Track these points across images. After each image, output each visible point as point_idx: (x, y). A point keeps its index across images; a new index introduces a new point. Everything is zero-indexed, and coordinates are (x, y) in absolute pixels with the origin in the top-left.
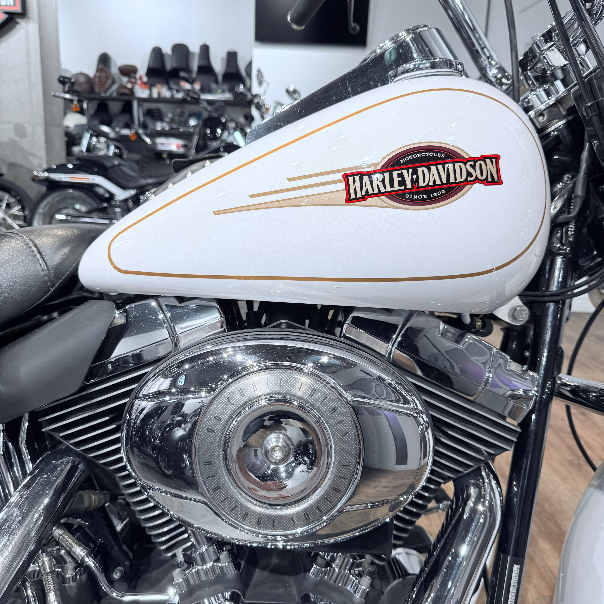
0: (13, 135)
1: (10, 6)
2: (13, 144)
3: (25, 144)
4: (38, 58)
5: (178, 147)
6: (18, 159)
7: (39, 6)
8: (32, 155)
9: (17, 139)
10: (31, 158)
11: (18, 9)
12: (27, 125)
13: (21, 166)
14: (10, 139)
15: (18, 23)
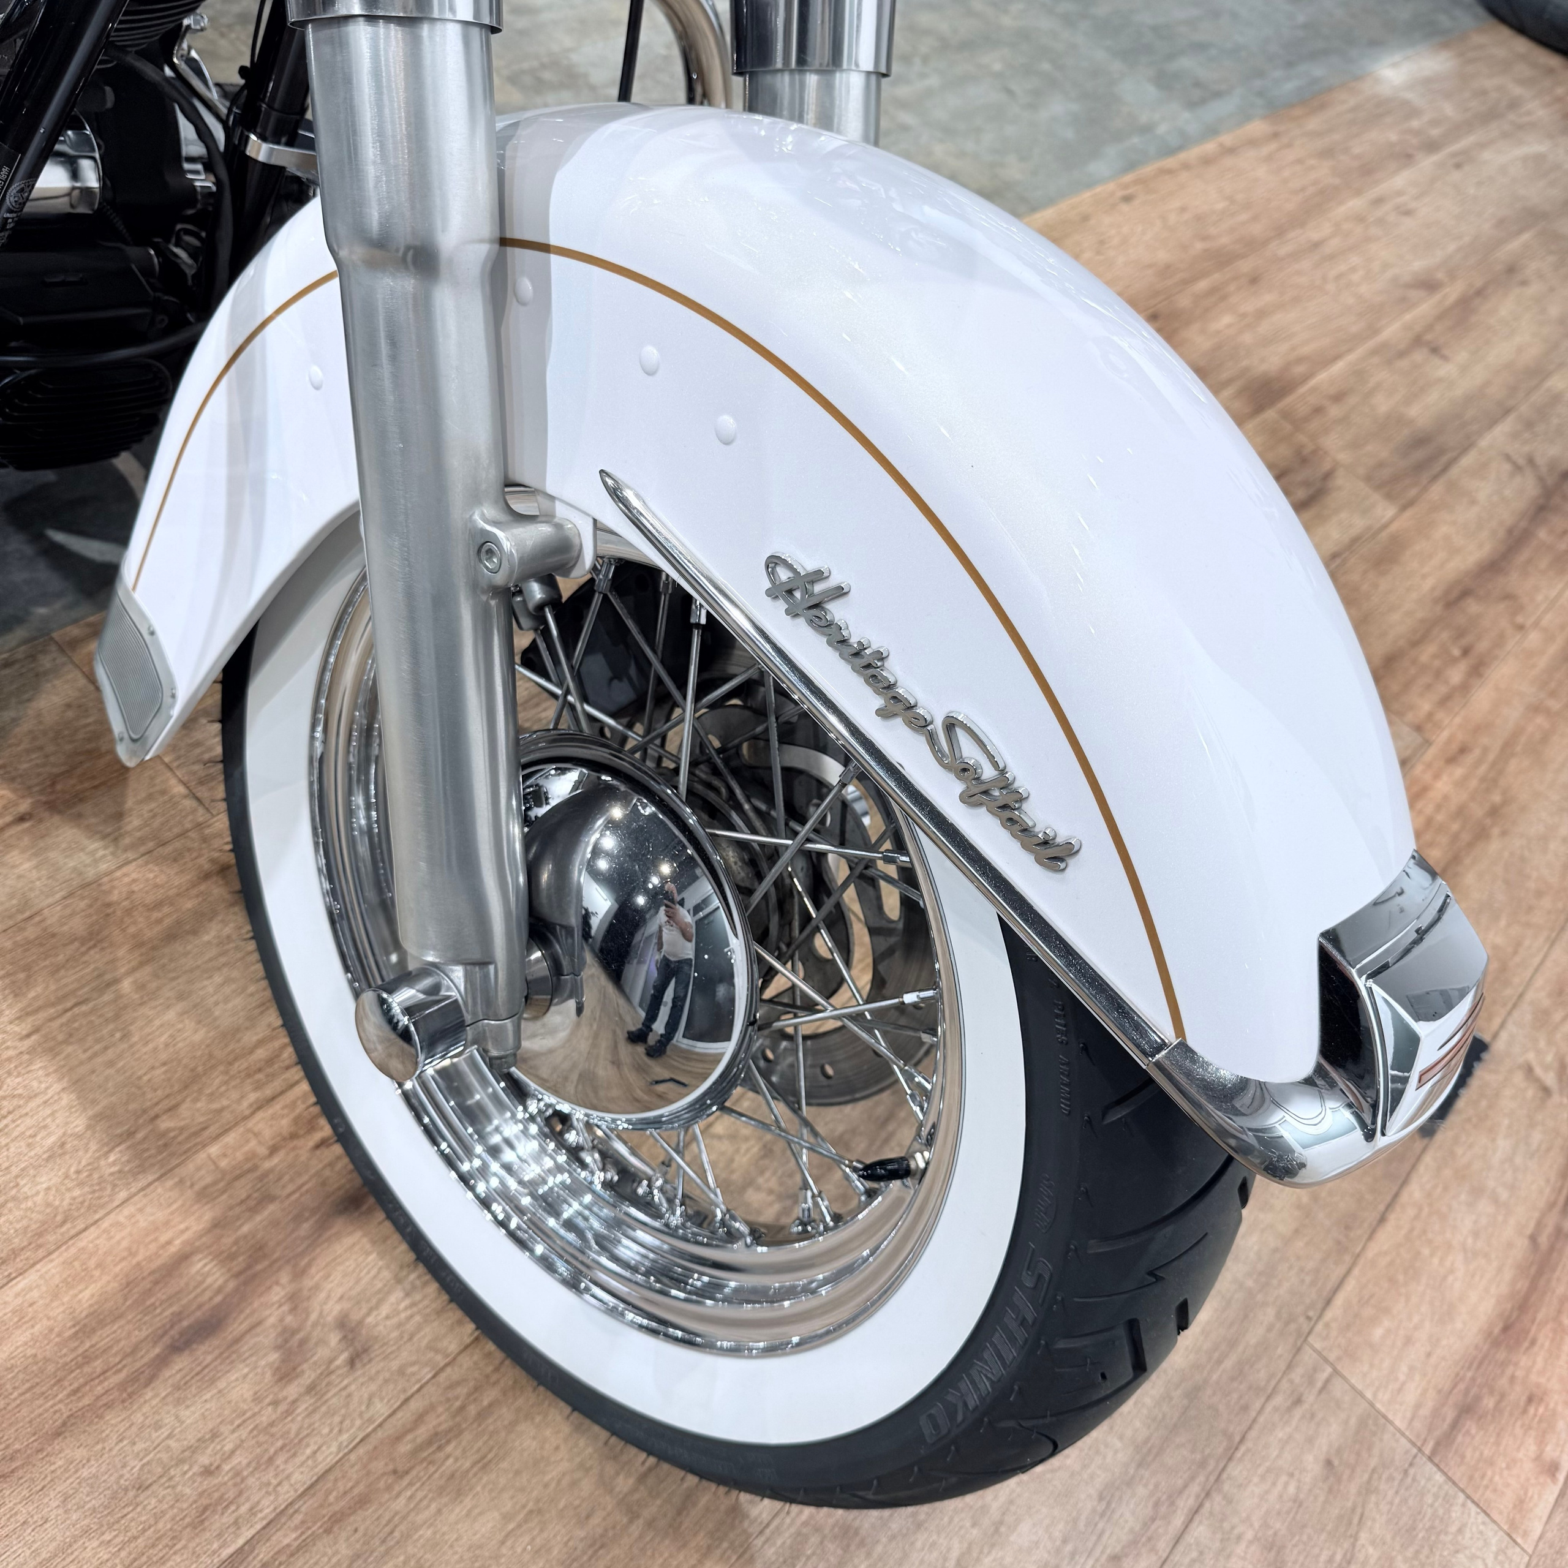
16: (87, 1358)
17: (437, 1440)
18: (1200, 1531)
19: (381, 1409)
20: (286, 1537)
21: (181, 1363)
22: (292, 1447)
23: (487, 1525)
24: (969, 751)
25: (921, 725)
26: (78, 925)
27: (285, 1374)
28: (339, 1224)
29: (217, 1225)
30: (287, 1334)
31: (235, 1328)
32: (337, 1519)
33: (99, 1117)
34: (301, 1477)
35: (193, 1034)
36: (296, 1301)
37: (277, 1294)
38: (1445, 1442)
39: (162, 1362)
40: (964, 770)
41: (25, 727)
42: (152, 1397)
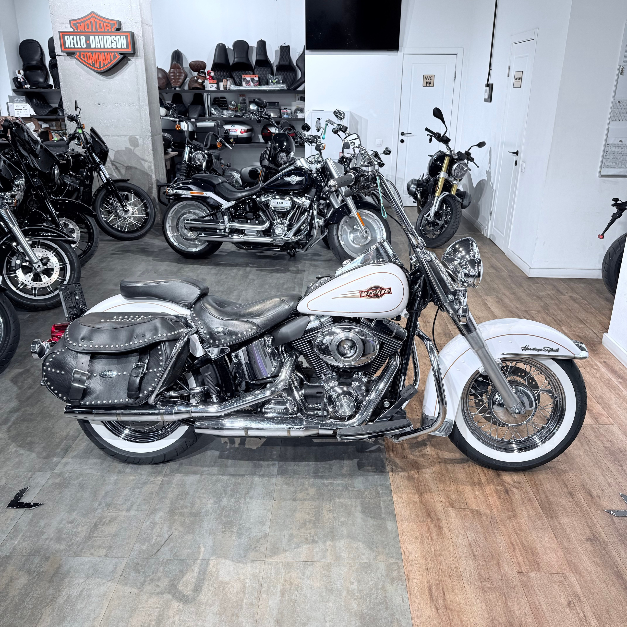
0: (128, 145)
1: (124, 48)
2: (128, 151)
3: (138, 151)
4: (145, 86)
5: (241, 132)
6: (133, 163)
7: (144, 46)
8: (143, 160)
9: (132, 148)
10: (143, 162)
11: (130, 50)
12: (138, 137)
13: (136, 168)
14: (126, 148)
15: (130, 60)
16: (504, 499)
17: (535, 483)
18: (592, 443)
19: (528, 485)
20: (538, 497)
21: (510, 494)
22: (527, 492)
23: (548, 485)
24: (546, 349)
25: (541, 350)
26: (440, 476)
27: (518, 489)
28: (501, 477)
29: (493, 484)
30: (512, 486)
31: (509, 489)
32: (539, 493)
33: (471, 486)
34: (532, 493)
35: (464, 475)
36: (508, 484)
37: (507, 485)
38: (598, 422)
39: (509, 495)
40: (547, 350)
41: (402, 466)
42: (512, 497)
